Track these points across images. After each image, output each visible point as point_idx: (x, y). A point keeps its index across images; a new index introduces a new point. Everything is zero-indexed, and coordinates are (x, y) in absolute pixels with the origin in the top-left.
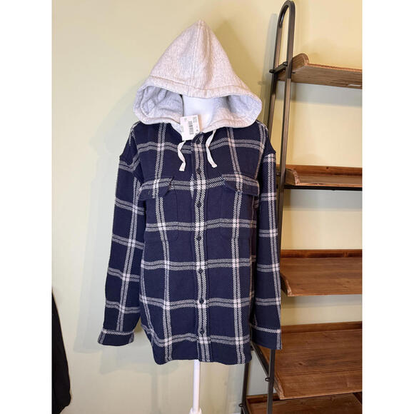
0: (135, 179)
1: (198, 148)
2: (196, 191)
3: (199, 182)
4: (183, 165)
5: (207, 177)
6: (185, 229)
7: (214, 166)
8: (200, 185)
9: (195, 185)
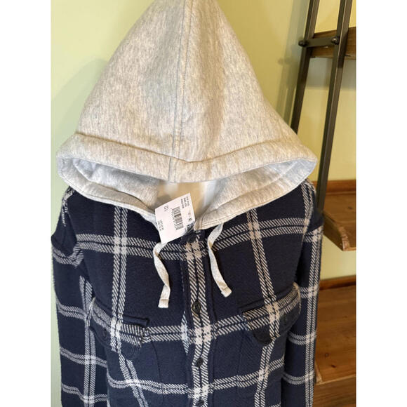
0: (82, 280)
1: (192, 254)
2: (193, 347)
3: (198, 331)
4: (166, 293)
5: (214, 319)
6: (175, 392)
7: (226, 292)
8: (201, 335)
9: (192, 336)
